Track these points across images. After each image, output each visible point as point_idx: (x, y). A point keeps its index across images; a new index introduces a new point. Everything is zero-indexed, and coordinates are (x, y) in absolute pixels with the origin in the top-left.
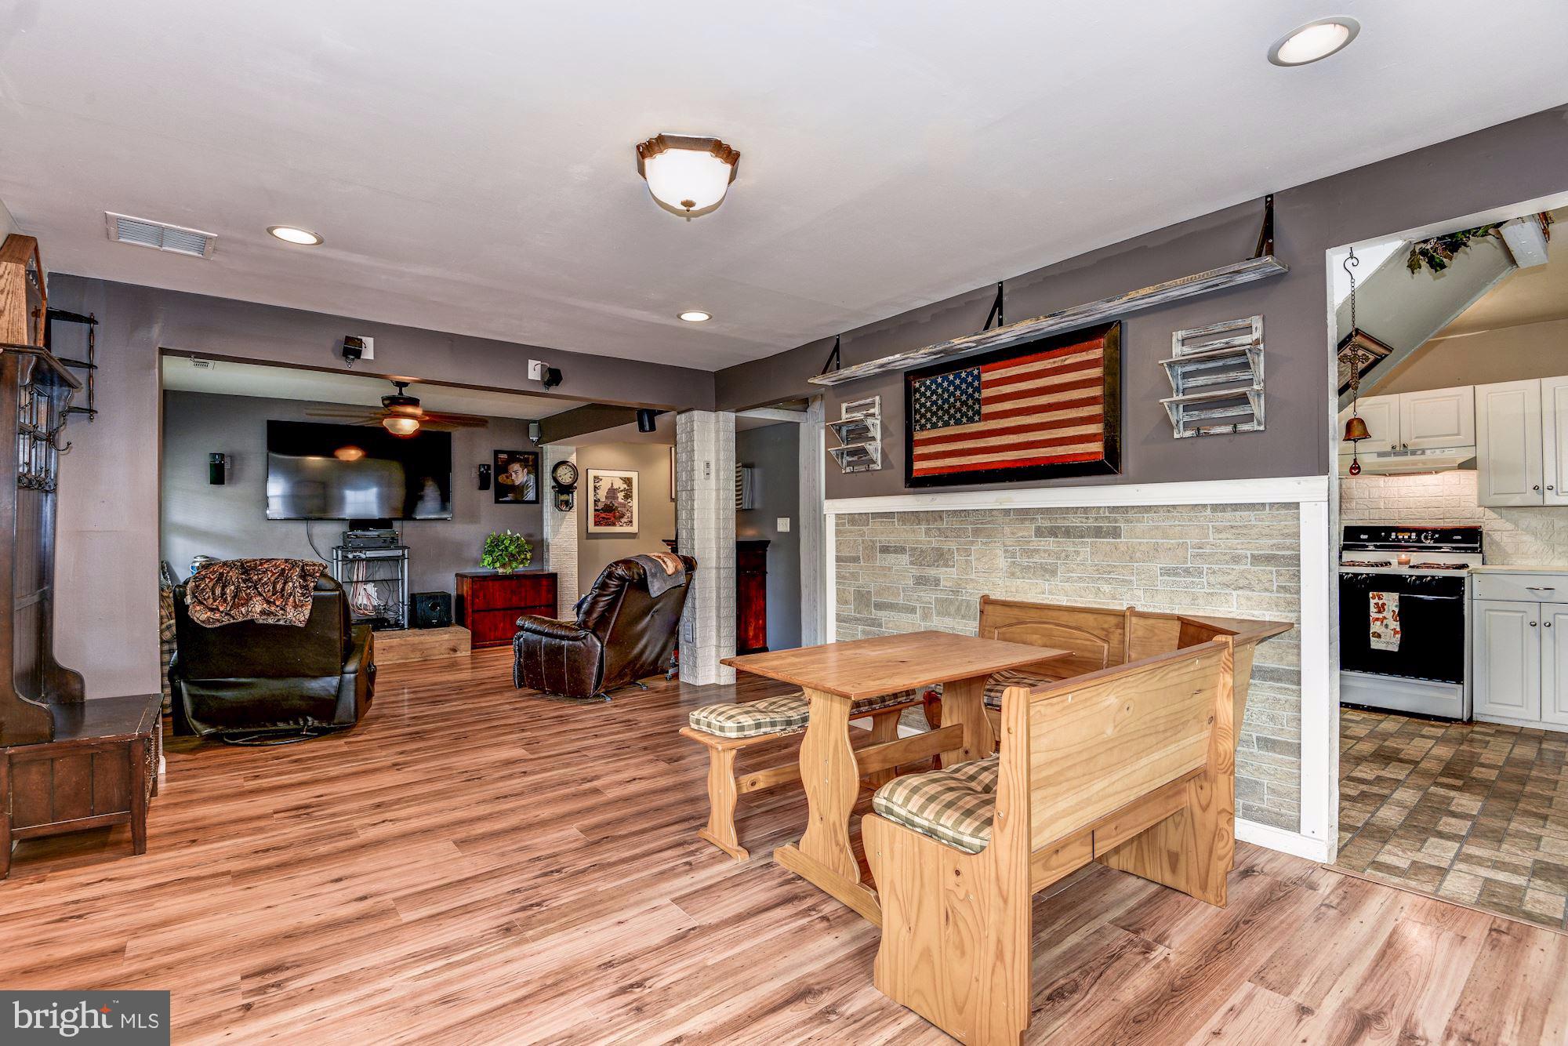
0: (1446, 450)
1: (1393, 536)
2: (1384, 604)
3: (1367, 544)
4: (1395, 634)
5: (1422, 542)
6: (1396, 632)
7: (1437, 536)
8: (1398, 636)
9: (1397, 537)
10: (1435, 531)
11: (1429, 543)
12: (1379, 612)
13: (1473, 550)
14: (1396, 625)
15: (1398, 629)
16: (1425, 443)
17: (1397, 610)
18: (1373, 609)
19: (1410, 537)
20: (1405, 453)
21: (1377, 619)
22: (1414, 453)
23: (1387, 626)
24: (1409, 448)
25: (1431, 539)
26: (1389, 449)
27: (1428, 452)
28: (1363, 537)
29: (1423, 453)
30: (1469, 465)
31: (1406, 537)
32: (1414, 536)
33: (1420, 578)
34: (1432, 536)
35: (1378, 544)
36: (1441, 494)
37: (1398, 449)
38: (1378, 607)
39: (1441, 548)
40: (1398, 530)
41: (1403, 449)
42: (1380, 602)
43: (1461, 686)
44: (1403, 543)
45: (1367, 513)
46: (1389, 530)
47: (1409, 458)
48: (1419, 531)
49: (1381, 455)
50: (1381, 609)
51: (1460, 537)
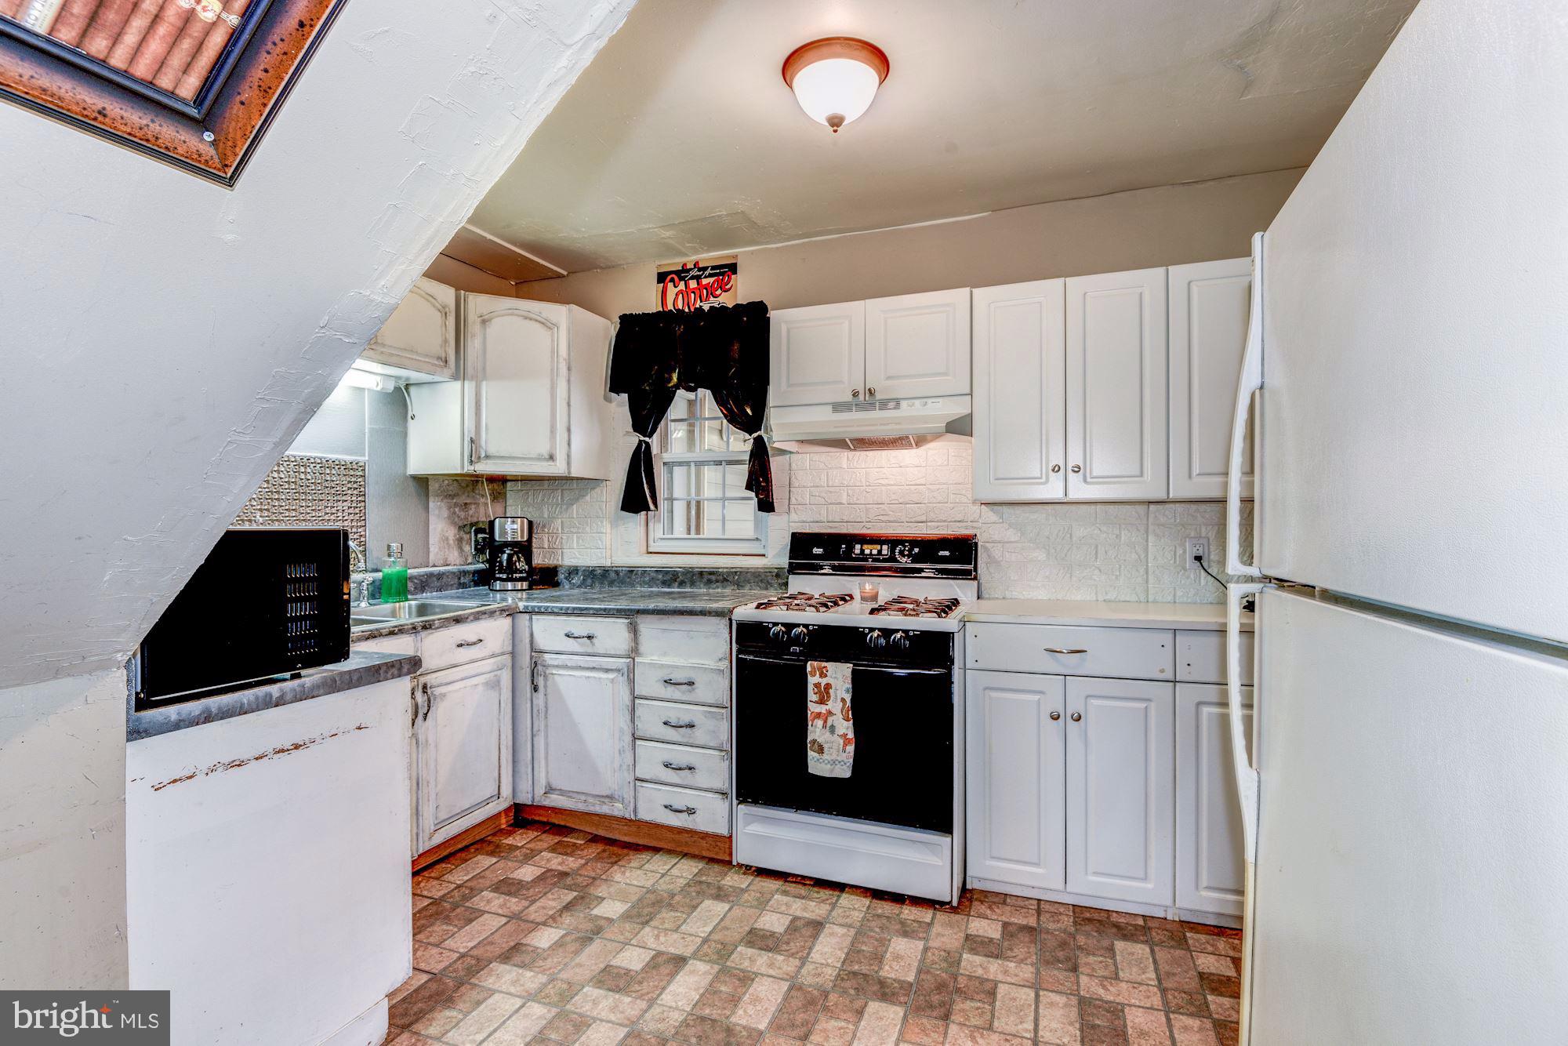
0: (929, 401)
1: (857, 548)
2: (828, 686)
3: (821, 563)
4: (845, 745)
5: (898, 562)
6: (847, 742)
7: (916, 550)
8: (851, 748)
9: (862, 551)
10: (914, 542)
11: (905, 562)
12: (822, 702)
13: (965, 575)
14: (846, 728)
15: (851, 735)
16: (899, 389)
17: (848, 698)
18: (812, 696)
19: (880, 552)
20: (869, 406)
21: (819, 715)
22: (884, 405)
23: (832, 729)
24: (878, 396)
25: (909, 557)
26: (848, 398)
27: (904, 404)
28: (817, 551)
29: (897, 406)
30: (960, 427)
31: (875, 552)
32: (885, 549)
33: (887, 633)
34: (910, 551)
35: (836, 563)
36: (922, 481)
37: (861, 397)
38: (819, 692)
39: (921, 570)
40: (864, 539)
41: (867, 398)
42: (824, 681)
43: (949, 839)
44: (870, 563)
45: (824, 512)
46: (852, 539)
47: (876, 414)
48: (894, 542)
49: (838, 407)
50: (824, 695)
51: (947, 553)
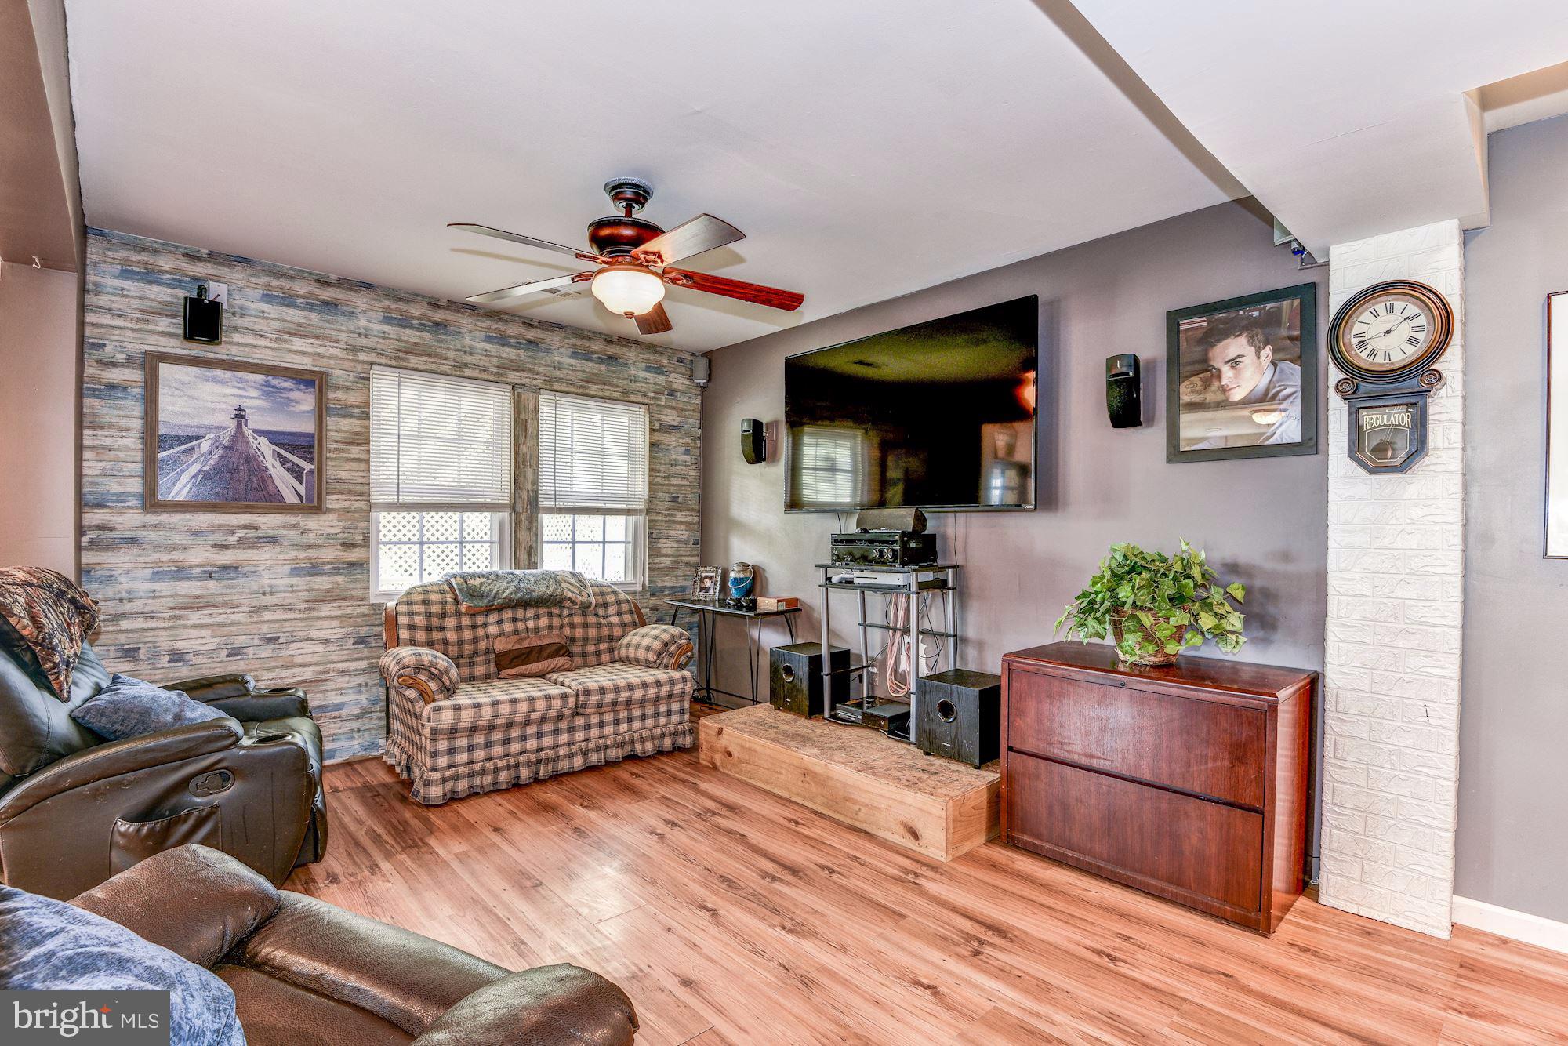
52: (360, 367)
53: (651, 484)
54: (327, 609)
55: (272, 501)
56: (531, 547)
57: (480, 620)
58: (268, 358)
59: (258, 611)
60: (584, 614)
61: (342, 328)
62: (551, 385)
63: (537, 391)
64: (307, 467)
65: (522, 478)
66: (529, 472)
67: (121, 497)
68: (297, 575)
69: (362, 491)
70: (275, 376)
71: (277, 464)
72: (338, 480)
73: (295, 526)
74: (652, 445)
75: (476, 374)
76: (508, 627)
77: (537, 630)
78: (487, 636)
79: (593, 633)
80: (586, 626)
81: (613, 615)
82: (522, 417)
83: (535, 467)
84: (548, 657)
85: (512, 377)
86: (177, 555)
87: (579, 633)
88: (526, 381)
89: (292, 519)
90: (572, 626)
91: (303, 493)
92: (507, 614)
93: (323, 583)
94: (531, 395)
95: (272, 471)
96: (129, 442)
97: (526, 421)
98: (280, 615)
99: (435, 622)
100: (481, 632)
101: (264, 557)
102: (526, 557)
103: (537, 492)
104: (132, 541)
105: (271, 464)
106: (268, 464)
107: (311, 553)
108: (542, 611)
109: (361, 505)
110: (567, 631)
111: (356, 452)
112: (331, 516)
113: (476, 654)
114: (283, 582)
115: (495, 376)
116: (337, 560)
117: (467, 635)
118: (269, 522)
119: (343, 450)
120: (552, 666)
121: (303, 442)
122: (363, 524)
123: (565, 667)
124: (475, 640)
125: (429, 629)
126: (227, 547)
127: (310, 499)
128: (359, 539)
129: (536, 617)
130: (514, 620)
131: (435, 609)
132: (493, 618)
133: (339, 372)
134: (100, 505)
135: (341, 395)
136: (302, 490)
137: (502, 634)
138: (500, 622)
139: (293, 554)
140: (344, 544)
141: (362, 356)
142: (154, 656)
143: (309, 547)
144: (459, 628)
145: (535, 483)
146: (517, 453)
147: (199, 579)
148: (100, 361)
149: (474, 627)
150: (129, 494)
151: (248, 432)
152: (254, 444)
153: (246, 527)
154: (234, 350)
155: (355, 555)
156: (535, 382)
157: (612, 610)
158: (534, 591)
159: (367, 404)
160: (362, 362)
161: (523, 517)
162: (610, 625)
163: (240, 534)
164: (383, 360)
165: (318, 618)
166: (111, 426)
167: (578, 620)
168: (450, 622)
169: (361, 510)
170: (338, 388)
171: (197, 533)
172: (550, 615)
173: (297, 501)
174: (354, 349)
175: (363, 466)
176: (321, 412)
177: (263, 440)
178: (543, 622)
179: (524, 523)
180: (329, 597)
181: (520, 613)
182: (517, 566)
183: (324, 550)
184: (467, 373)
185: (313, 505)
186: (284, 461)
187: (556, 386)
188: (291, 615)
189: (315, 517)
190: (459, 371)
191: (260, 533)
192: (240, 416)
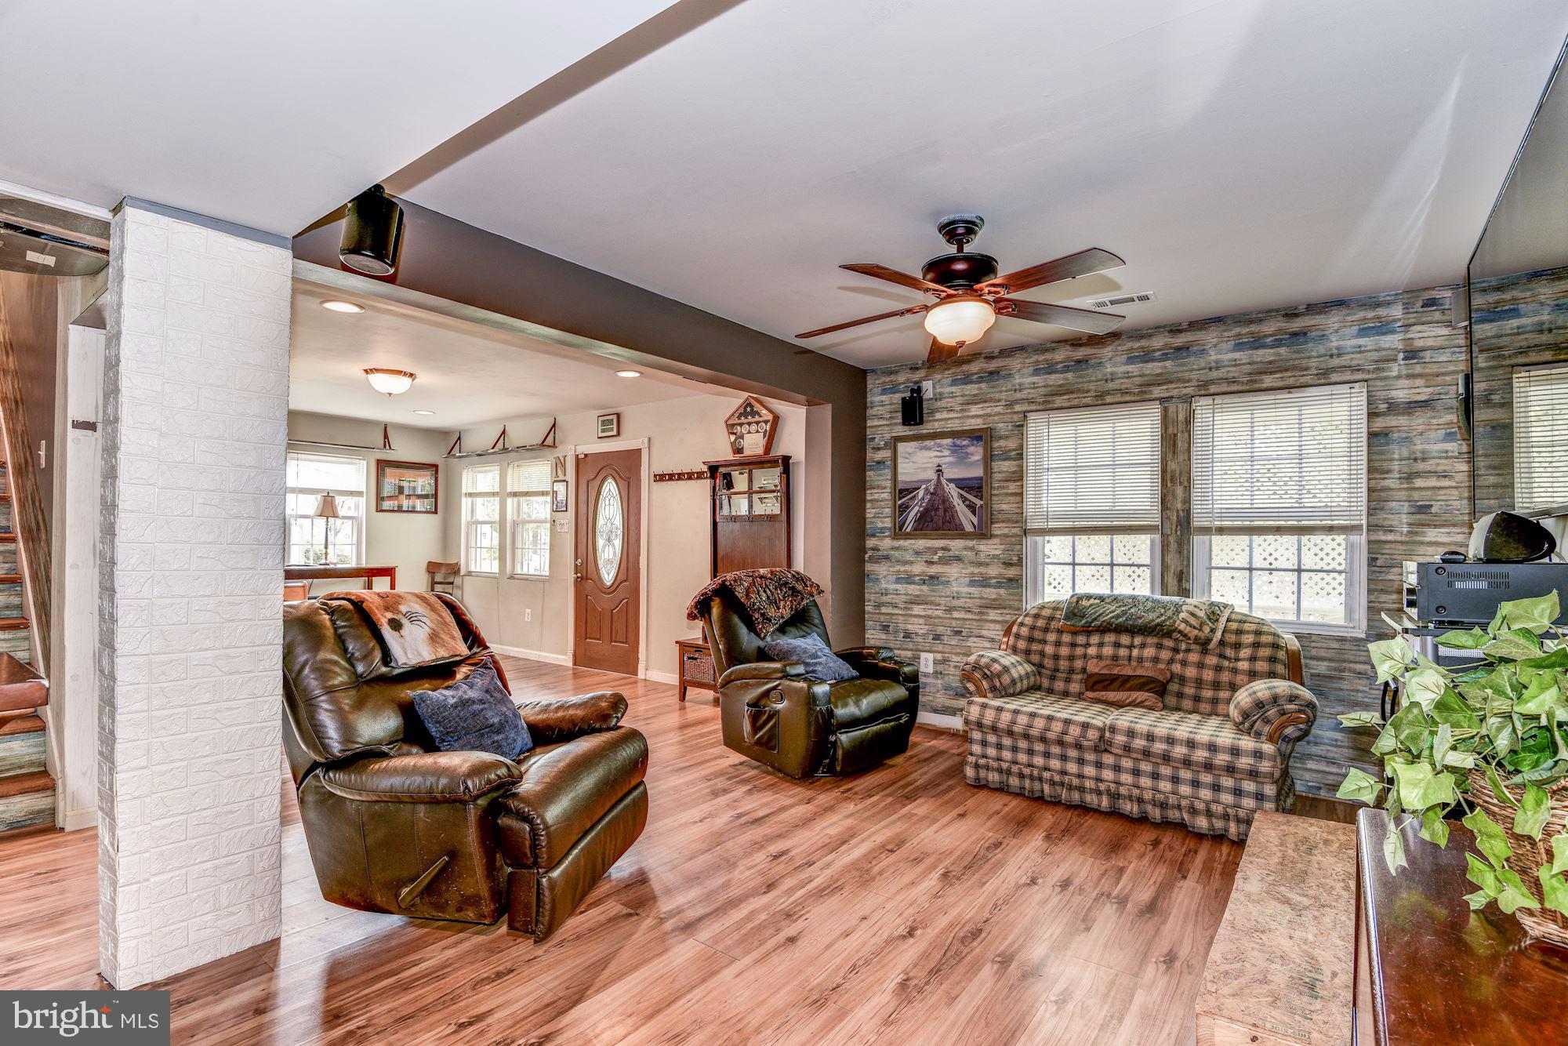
52: (1016, 417)
53: (1370, 490)
54: (993, 615)
55: (958, 531)
56: (1181, 572)
57: (1081, 639)
58: (955, 425)
59: (950, 610)
60: (1205, 651)
61: (1002, 391)
62: (1205, 389)
63: (1188, 400)
64: (979, 502)
65: (1170, 497)
66: (1179, 490)
67: (882, 530)
68: (973, 586)
69: (1019, 518)
70: (958, 438)
71: (960, 502)
72: (1000, 511)
73: (972, 549)
74: (1372, 435)
75: (1118, 398)
76: (1108, 651)
77: (1140, 660)
78: (1085, 656)
79: (1208, 675)
80: (1201, 666)
81: (1244, 660)
82: (1170, 431)
83: (1186, 484)
84: (1130, 689)
85: (1158, 392)
86: (907, 568)
87: (1191, 672)
88: (1175, 393)
89: (970, 543)
90: (1184, 663)
91: (976, 523)
92: (1110, 638)
93: (991, 593)
94: (1180, 406)
95: (957, 507)
96: (885, 496)
97: (1175, 435)
98: (962, 615)
99: (1038, 634)
100: (1079, 651)
101: (953, 571)
102: (1175, 583)
103: (1189, 511)
104: (887, 558)
105: (957, 502)
106: (955, 504)
107: (982, 570)
108: (1150, 640)
109: (1016, 531)
110: (1177, 668)
111: (1013, 487)
112: (996, 541)
113: (1071, 671)
114: (965, 590)
115: (1136, 395)
116: (1000, 576)
117: (1064, 651)
118: (956, 545)
119: (1004, 487)
120: (1130, 699)
121: (975, 484)
122: (1018, 547)
123: (1147, 703)
124: (1071, 658)
125: (1031, 639)
126: (932, 563)
127: (980, 528)
128: (1015, 559)
129: (1143, 646)
130: (1117, 645)
131: (1040, 623)
132: (1095, 639)
133: (1001, 425)
134: (873, 535)
135: (1002, 443)
136: (975, 520)
137: (1099, 657)
138: (1101, 645)
139: (971, 569)
140: (1004, 563)
141: (1018, 408)
142: (896, 632)
143: (981, 564)
144: (1058, 644)
145: (1187, 501)
146: (1164, 471)
147: (919, 584)
148: (873, 448)
149: (1073, 645)
150: (885, 528)
151: (944, 482)
152: (947, 489)
153: (943, 549)
154: (936, 425)
155: (1011, 572)
156: (1185, 391)
157: (1245, 653)
158: (1140, 618)
159: (1021, 447)
160: (1017, 412)
161: (1172, 539)
162: (1235, 671)
163: (940, 554)
164: (1033, 407)
165: (987, 621)
166: (878, 487)
167: (1193, 657)
168: (1051, 637)
169: (1017, 535)
170: (1000, 438)
171: (917, 553)
172: (1159, 646)
173: (972, 530)
174: (1011, 404)
175: (1018, 499)
176: (989, 458)
177: (952, 485)
178: (1149, 652)
179: (1173, 546)
180: (994, 605)
181: (1125, 639)
182: (1165, 592)
183: (991, 567)
184: (1109, 399)
185: (982, 533)
186: (964, 499)
187: (1213, 389)
188: (969, 616)
189: (984, 542)
190: (1102, 400)
191: (951, 553)
192: (939, 471)
